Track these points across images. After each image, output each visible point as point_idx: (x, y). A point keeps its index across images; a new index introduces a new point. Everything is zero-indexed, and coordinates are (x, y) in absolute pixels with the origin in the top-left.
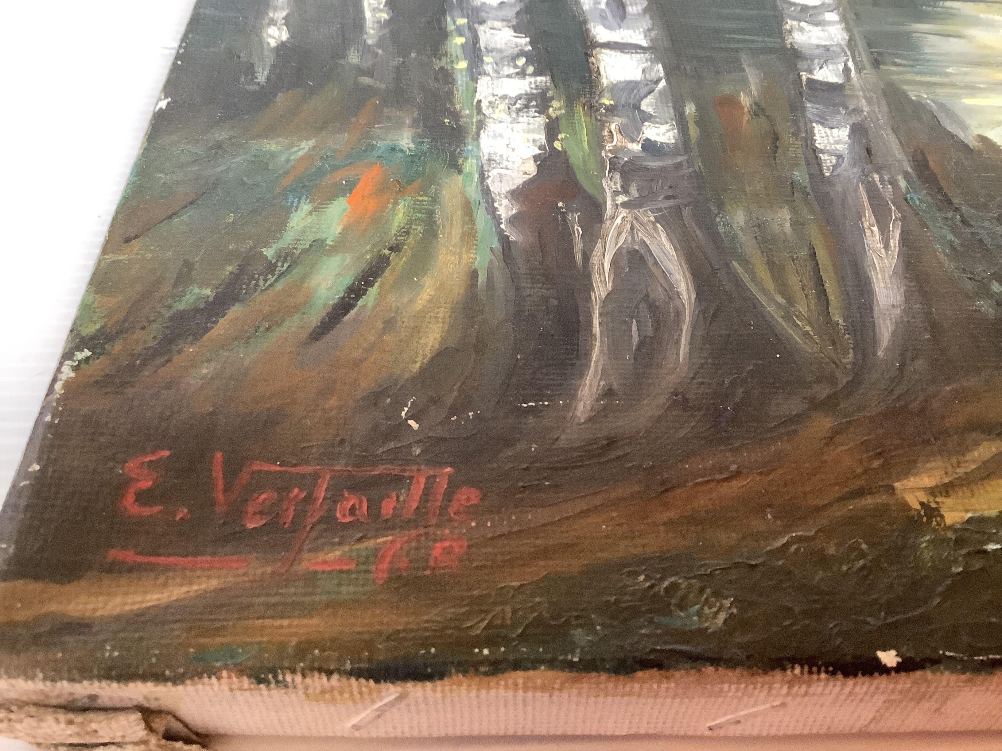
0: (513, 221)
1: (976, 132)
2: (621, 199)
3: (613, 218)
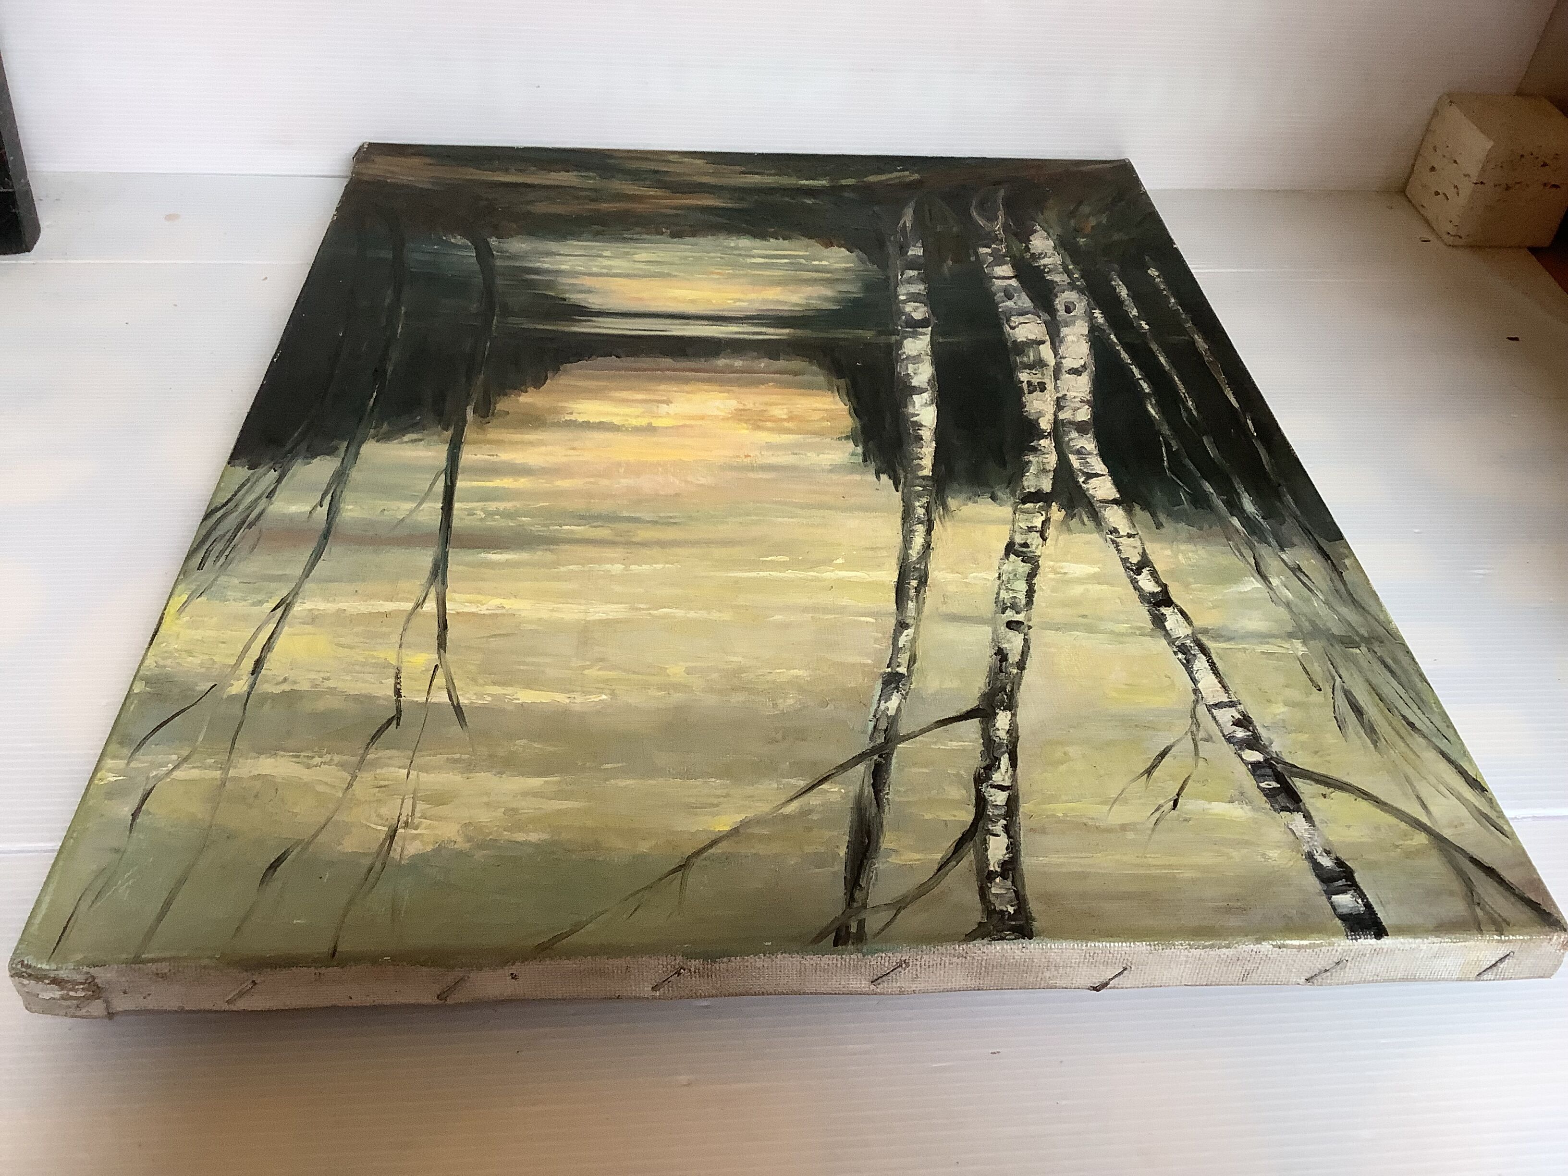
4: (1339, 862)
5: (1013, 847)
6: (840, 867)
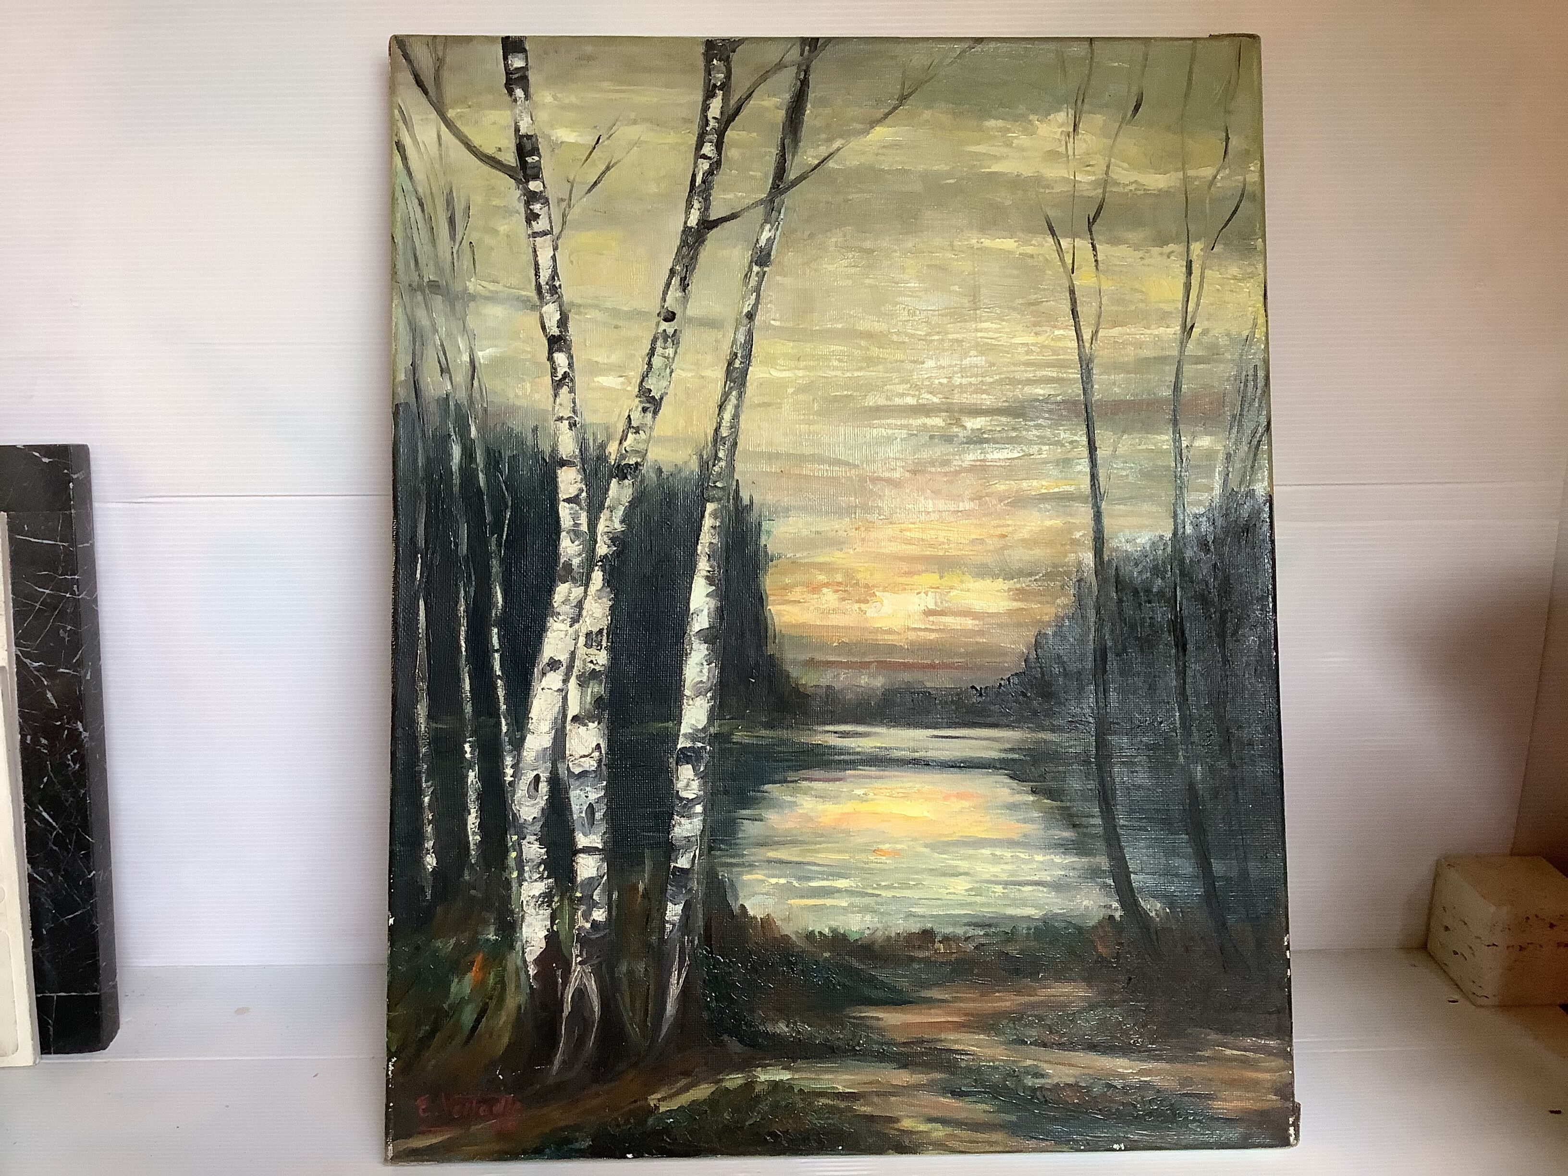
0: (535, 977)
2: (579, 959)
3: (575, 971)
4: (511, 92)
5: (705, 108)
6: (811, 96)
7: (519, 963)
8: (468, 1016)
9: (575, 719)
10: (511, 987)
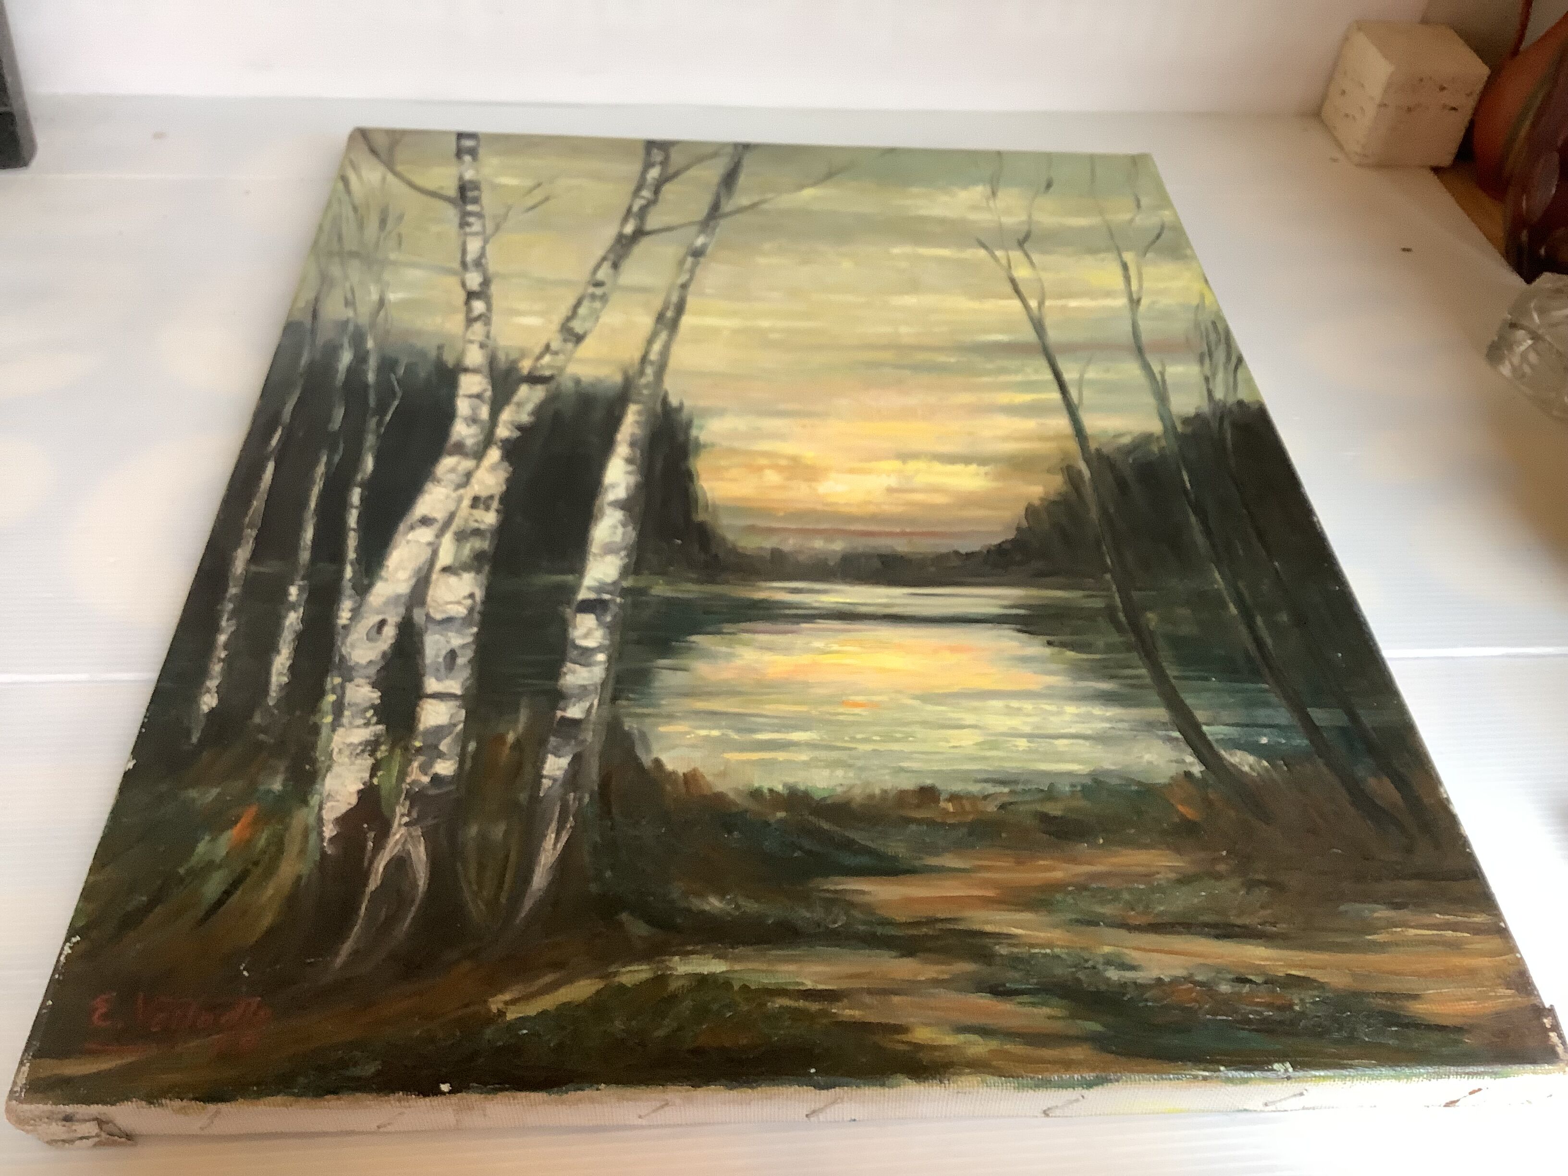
0: (331, 840)
1: (655, 755)
2: (406, 819)
3: (395, 834)
4: (459, 158)
5: (644, 173)
6: (744, 171)
7: (312, 820)
8: (213, 886)
9: (446, 570)
10: (292, 848)
